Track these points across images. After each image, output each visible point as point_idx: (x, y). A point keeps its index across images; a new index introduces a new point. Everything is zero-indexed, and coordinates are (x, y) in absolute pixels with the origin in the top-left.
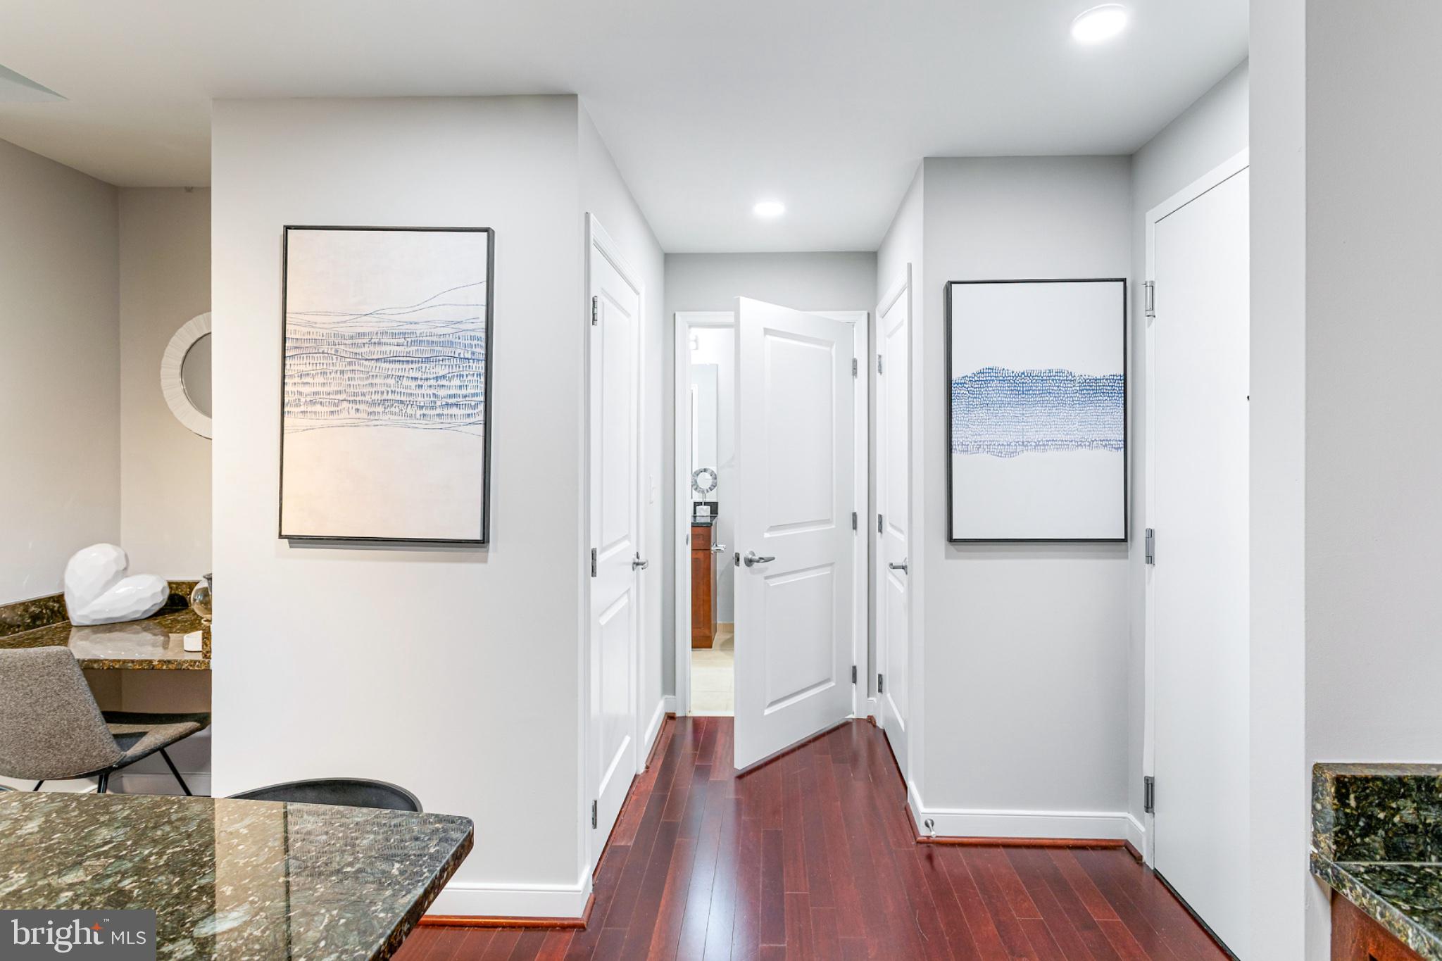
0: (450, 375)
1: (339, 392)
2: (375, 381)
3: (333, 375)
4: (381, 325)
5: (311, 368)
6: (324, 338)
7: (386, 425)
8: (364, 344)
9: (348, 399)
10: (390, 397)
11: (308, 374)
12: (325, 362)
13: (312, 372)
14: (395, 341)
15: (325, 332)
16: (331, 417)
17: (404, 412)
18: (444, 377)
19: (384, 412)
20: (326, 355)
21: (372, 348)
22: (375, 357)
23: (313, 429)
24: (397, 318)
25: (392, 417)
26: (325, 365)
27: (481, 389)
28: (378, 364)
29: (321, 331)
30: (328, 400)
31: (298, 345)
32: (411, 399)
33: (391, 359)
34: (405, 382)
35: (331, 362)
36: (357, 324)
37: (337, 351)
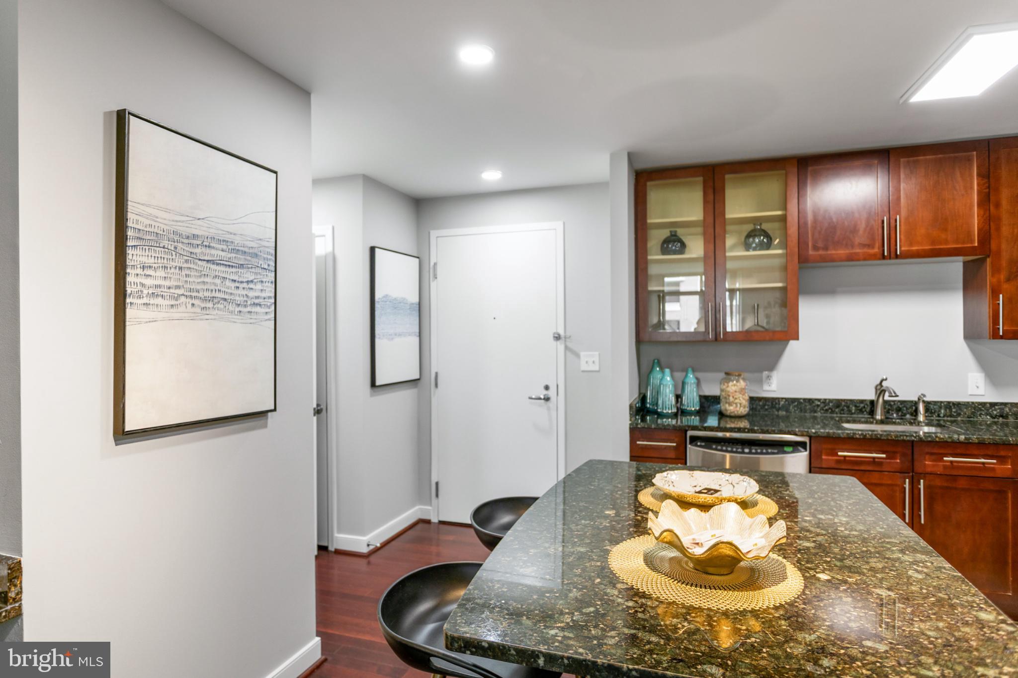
0: (256, 280)
1: (178, 287)
2: (206, 280)
3: (173, 270)
4: (211, 230)
5: (152, 260)
6: (165, 233)
7: (214, 319)
8: (198, 245)
9: (186, 293)
10: (217, 295)
11: (150, 266)
12: (166, 256)
13: (154, 265)
14: (220, 247)
15: (166, 228)
16: (172, 310)
17: (227, 308)
18: (252, 281)
19: (213, 308)
20: (167, 250)
21: (204, 249)
22: (206, 258)
23: (155, 321)
24: (220, 226)
25: (219, 312)
26: (165, 260)
27: (273, 295)
28: (209, 265)
29: (162, 226)
30: (169, 294)
31: (140, 235)
32: (232, 297)
33: (218, 262)
34: (228, 283)
35: (171, 257)
36: (192, 226)
37: (175, 248)
